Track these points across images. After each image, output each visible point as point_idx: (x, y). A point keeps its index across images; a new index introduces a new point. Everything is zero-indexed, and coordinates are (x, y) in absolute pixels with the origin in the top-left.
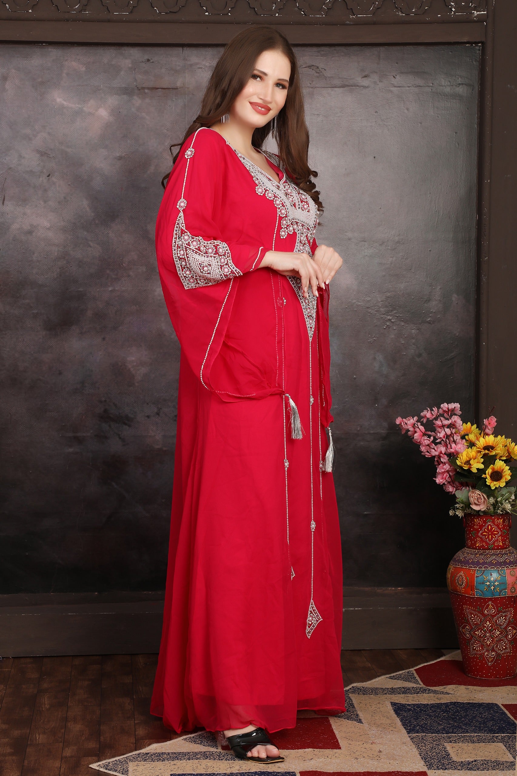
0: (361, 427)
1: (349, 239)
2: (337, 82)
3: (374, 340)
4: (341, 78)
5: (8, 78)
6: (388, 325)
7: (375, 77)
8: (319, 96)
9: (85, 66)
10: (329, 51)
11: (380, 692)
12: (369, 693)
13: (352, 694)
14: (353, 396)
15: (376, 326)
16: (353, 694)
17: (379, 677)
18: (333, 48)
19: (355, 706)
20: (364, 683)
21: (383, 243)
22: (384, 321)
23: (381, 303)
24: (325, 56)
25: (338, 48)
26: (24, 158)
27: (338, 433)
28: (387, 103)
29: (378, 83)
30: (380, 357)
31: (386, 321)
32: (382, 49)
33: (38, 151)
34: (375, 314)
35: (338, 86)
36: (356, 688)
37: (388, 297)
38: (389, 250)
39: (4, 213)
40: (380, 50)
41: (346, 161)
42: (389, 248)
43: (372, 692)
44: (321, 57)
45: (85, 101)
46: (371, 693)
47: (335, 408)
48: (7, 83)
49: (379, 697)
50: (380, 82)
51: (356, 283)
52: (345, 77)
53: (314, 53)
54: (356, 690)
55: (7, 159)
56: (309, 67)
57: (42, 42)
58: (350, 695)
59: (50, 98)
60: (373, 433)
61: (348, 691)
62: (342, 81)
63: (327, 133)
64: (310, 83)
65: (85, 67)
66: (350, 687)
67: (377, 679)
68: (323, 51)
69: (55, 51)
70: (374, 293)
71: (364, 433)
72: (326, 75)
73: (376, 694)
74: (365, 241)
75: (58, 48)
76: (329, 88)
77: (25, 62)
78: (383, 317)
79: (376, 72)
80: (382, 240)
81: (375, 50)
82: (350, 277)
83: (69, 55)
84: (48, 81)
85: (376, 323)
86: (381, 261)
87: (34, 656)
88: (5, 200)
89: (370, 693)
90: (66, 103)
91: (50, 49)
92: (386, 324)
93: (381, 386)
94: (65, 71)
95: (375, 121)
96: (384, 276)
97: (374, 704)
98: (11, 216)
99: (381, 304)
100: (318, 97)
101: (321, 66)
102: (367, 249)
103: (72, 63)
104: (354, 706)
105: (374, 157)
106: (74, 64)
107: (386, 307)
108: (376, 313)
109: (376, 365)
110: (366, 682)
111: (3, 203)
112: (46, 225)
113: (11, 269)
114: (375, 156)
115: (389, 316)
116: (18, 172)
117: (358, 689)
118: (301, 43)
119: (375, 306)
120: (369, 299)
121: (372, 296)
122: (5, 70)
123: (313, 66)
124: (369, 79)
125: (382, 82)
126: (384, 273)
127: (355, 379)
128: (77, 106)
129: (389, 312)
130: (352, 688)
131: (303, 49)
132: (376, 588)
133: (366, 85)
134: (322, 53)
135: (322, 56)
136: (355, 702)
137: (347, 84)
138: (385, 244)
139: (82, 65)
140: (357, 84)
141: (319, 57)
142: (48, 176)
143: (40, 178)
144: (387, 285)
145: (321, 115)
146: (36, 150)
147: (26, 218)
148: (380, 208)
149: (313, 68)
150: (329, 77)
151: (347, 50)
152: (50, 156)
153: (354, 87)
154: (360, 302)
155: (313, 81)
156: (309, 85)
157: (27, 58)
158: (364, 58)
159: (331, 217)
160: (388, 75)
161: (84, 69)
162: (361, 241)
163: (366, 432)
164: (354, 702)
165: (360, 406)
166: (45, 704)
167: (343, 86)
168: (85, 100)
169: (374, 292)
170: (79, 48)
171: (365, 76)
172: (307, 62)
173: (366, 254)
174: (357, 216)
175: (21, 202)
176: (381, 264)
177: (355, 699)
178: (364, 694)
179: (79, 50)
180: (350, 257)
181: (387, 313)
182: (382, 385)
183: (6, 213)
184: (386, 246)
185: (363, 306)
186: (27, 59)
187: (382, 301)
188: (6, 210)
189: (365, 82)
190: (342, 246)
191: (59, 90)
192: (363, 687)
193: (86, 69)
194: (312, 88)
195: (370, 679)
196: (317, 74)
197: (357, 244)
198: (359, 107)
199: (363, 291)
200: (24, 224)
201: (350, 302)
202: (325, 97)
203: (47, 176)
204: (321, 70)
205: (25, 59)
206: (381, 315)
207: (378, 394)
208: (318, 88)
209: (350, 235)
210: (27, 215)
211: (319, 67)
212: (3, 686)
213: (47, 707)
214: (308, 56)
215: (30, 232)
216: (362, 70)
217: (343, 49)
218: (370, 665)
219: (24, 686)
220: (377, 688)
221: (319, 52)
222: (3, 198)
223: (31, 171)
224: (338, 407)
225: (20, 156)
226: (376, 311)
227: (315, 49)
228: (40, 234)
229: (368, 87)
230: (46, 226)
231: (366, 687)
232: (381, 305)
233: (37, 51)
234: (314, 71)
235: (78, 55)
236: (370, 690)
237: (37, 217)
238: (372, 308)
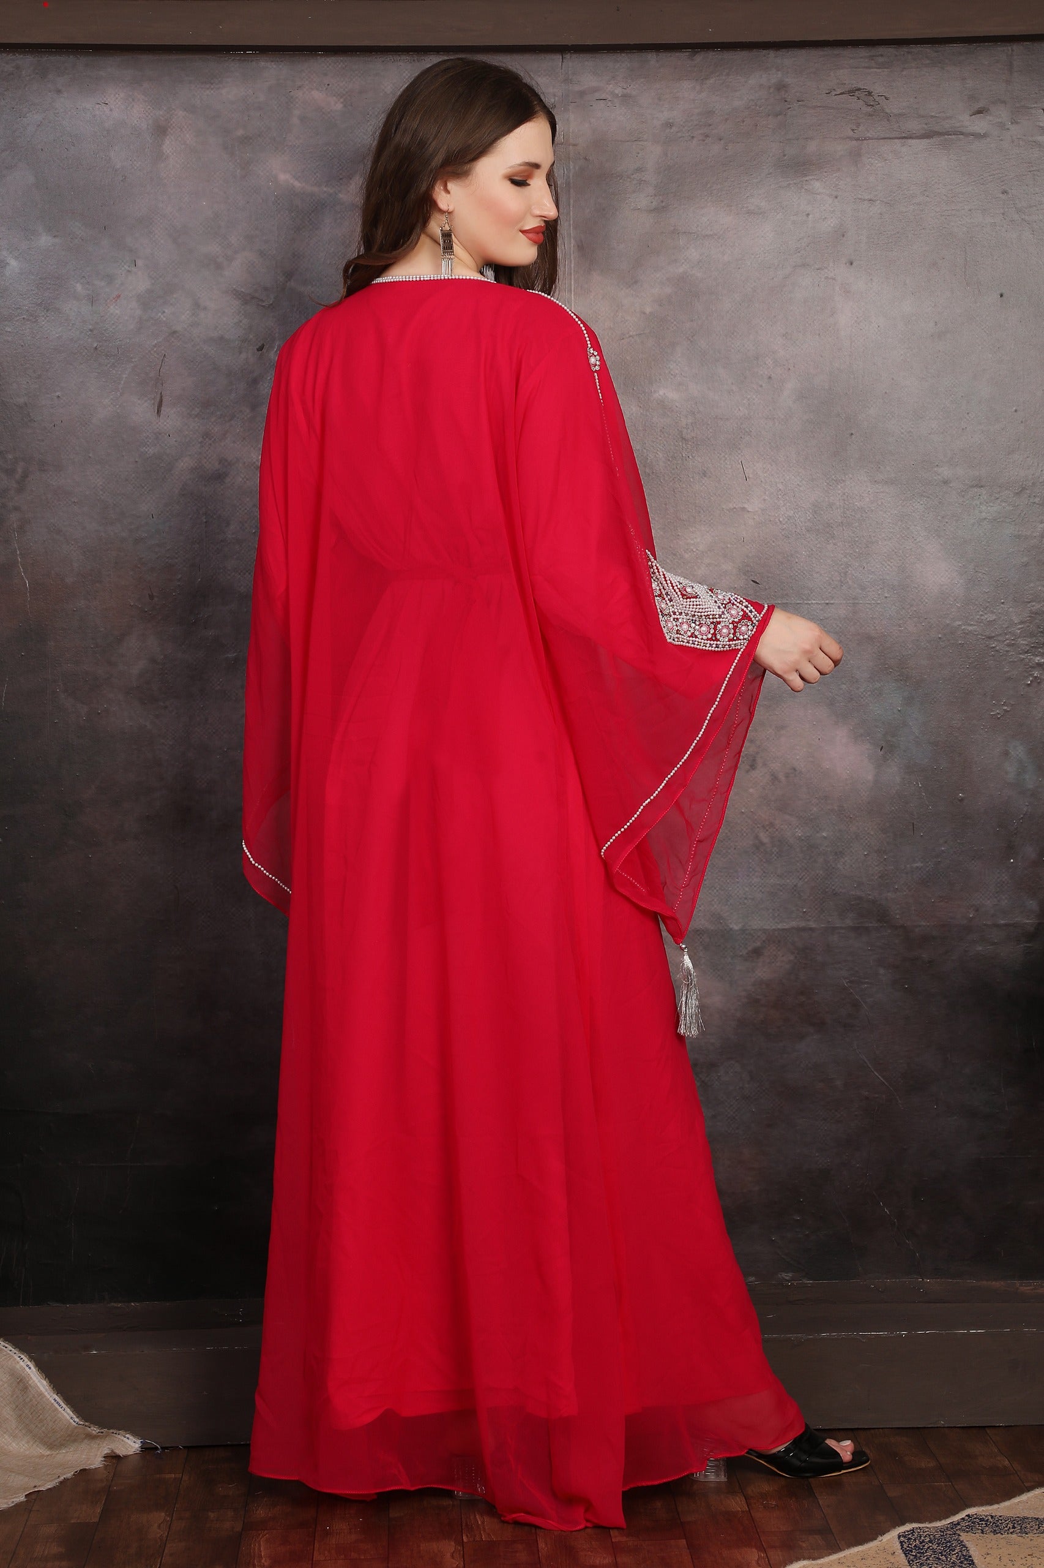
0: (977, 910)
1: (946, 482)
2: (914, 126)
3: (1005, 710)
4: (923, 117)
5: (169, 130)
6: (1036, 677)
7: (1002, 114)
8: (872, 158)
9: (342, 100)
10: (896, 56)
11: (1032, 1527)
12: (1006, 1529)
13: (967, 1532)
14: (959, 841)
15: (1009, 679)
16: (970, 1533)
17: (1029, 1491)
18: (904, 49)
19: (975, 1561)
20: (996, 1506)
21: (1024, 489)
22: (1027, 667)
23: (1020, 626)
24: (885, 68)
25: (916, 49)
26: (205, 308)
27: (924, 924)
28: (1030, 171)
29: (1009, 125)
30: (1018, 750)
31: (1031, 667)
32: (1017, 48)
33: (237, 294)
34: (1007, 651)
35: (917, 135)
36: (976, 1518)
37: (1036, 613)
38: (1038, 506)
39: (160, 434)
40: (1013, 50)
41: (935, 306)
42: (1037, 500)
43: (1014, 1527)
44: (878, 70)
45: (341, 179)
46: (1011, 1530)
47: (917, 867)
48: (167, 142)
49: (1031, 1540)
50: (1012, 123)
51: (961, 581)
52: (933, 114)
53: (862, 60)
54: (973, 1523)
55: (166, 311)
56: (851, 92)
57: (245, 48)
58: (964, 1537)
59: (262, 174)
60: (1006, 925)
61: (958, 1524)
62: (926, 124)
63: (892, 242)
64: (853, 130)
65: (342, 103)
66: (962, 1515)
67: (1024, 1497)
68: (882, 55)
69: (275, 66)
70: (1003, 603)
71: (985, 925)
72: (888, 111)
73: (1024, 1532)
74: (982, 487)
75: (282, 61)
76: (896, 140)
77: (208, 92)
78: (1024, 658)
79: (1004, 102)
80: (1021, 483)
81: (1002, 52)
82: (947, 569)
83: (304, 74)
84: (259, 136)
85: (1008, 672)
86: (1019, 531)
87: (234, 1443)
88: (164, 404)
89: (1008, 1530)
90: (299, 185)
91: (263, 63)
92: (1032, 675)
93: (1022, 816)
94: (296, 112)
95: (1002, 211)
96: (1026, 565)
97: (1020, 1557)
98: (176, 441)
99: (1019, 629)
100: (870, 159)
101: (878, 89)
102: (987, 503)
103: (313, 92)
104: (972, 1560)
105: (1001, 296)
106: (318, 95)
107: (1032, 635)
108: (1007, 649)
109: (1011, 770)
110: (998, 1503)
111: (159, 412)
112: (254, 460)
113: (176, 561)
114: (1003, 291)
115: (1037, 656)
116: (193, 341)
117: (982, 1520)
118: (831, 39)
119: (1006, 634)
120: (992, 617)
121: (1000, 611)
122: (161, 113)
123: (859, 89)
124: (988, 117)
125: (1017, 123)
126: (1025, 559)
127: (962, 800)
128: (325, 189)
129: (1039, 648)
130: (967, 1518)
131: (837, 51)
132: (1017, 1283)
133: (982, 132)
134: (881, 60)
135: (879, 68)
136: (975, 1552)
137: (937, 130)
138: (1028, 492)
139: (334, 98)
140: (959, 129)
141: (872, 70)
142: (261, 349)
143: (240, 353)
144: (1032, 585)
145: (879, 202)
146: (232, 291)
147: (210, 444)
148: (1016, 411)
149: (859, 96)
150: (895, 115)
151: (936, 52)
152: (264, 304)
153: (953, 136)
154: (971, 625)
155: (858, 125)
156: (851, 133)
157: (212, 84)
158: (976, 70)
159: (902, 433)
160: (1032, 108)
161: (339, 106)
162: (972, 486)
163: (989, 923)
164: (971, 1553)
165: (973, 862)
166: (260, 1557)
167: (928, 135)
168: (341, 177)
169: (1002, 601)
170: (328, 59)
171: (979, 112)
172: (845, 82)
173: (984, 515)
174: (963, 429)
175: (198, 408)
176: (1018, 537)
177: (975, 1544)
178: (995, 1532)
179: (328, 65)
180: (947, 522)
181: (1033, 649)
182: (1025, 815)
183: (166, 434)
184: (1029, 497)
185: (977, 635)
186: (212, 87)
187: (1022, 623)
188: (166, 428)
189: (980, 125)
190: (928, 497)
191: (283, 154)
192: (992, 1517)
193: (345, 106)
194: (857, 139)
195: (1009, 1496)
196: (870, 109)
197: (963, 493)
198: (964, 181)
199: (977, 600)
200: (205, 458)
201: (948, 625)
202: (886, 160)
203: (258, 350)
204: (877, 99)
205: (208, 86)
206: (1021, 654)
207: (1016, 834)
208: (872, 139)
209: (945, 472)
210: (213, 437)
211: (872, 92)
212: (163, 1514)
213: (266, 1564)
214: (847, 69)
215: (219, 477)
216: (972, 98)
217: (927, 50)
218: (1007, 1462)
219: (212, 1515)
220: (1025, 1518)
221: (871, 58)
222: (158, 399)
223: (221, 338)
224: (922, 865)
225: (197, 306)
226: (1008, 645)
227: (863, 52)
228: (241, 479)
229: (985, 136)
230: (254, 463)
231: (1000, 1516)
232: (1019, 631)
233: (233, 67)
234: (861, 102)
235: (326, 75)
236: (1008, 1524)
237: (234, 442)
238: (1000, 638)
